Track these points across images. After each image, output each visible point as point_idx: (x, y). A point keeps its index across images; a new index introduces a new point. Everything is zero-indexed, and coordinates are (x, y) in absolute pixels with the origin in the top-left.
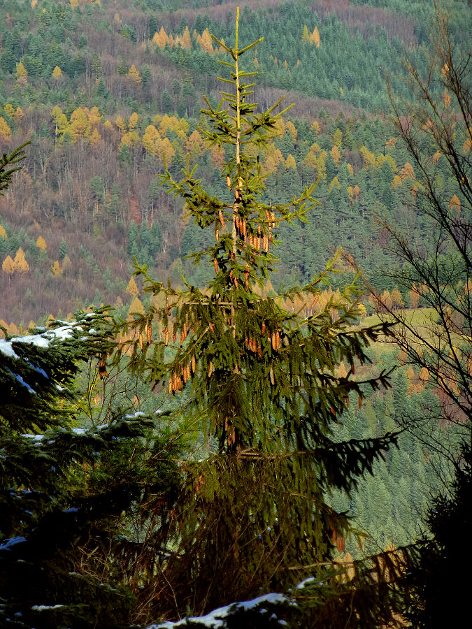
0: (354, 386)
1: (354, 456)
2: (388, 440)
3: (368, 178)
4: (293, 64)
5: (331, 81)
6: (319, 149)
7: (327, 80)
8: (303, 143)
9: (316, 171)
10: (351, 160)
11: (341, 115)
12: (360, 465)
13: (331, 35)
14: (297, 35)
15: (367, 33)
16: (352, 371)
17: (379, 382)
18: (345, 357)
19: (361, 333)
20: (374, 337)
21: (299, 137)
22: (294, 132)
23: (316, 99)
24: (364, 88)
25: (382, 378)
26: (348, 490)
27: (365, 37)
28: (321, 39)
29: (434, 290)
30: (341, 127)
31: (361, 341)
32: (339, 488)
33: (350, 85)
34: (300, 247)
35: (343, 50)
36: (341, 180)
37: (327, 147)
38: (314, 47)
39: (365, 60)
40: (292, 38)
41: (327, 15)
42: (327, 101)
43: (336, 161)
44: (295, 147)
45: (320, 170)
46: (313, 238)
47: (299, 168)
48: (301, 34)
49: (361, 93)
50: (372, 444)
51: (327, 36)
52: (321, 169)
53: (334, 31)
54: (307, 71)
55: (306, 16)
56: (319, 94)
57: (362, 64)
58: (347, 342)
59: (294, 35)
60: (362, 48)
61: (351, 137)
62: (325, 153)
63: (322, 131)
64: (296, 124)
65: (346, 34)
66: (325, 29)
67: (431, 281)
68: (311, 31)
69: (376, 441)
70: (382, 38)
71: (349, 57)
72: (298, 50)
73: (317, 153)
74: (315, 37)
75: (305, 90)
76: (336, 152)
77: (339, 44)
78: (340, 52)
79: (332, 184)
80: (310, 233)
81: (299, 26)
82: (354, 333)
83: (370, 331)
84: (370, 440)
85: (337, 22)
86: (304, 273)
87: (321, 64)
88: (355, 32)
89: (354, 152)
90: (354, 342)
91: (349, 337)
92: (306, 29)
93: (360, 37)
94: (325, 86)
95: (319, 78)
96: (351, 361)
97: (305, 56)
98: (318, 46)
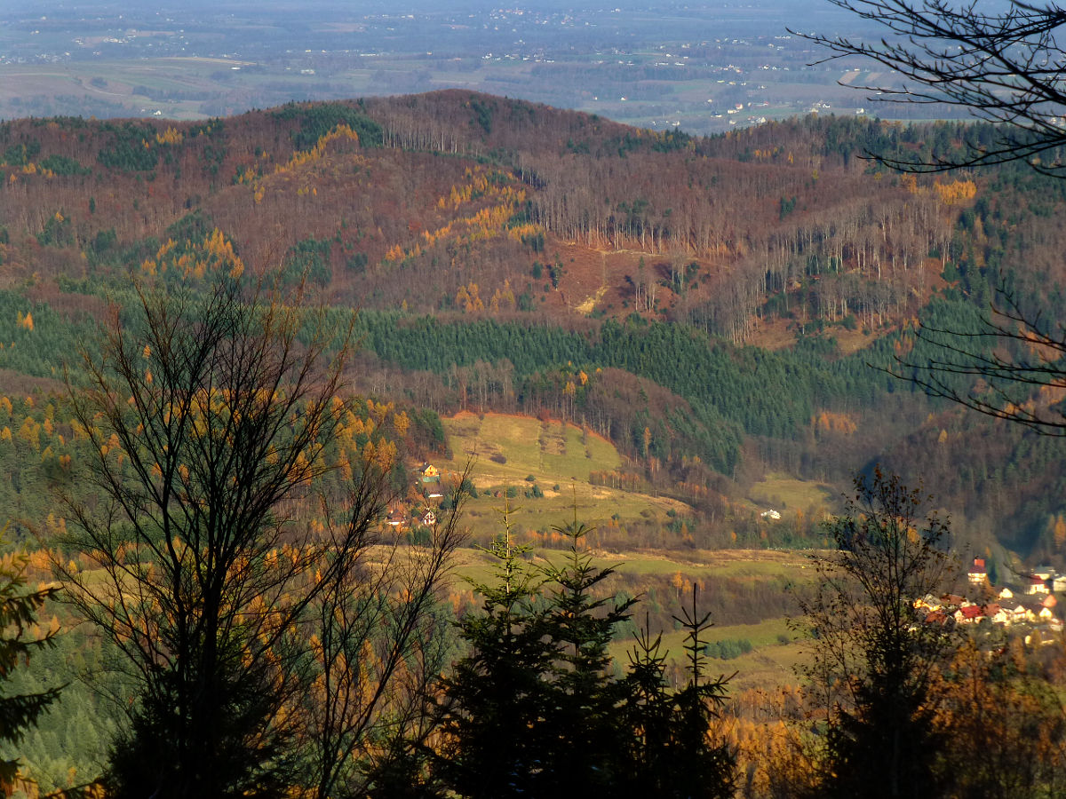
0: (23, 647)
1: (20, 711)
2: (51, 695)
3: (78, 448)
4: (9, 346)
5: (44, 361)
6: (33, 422)
7: (39, 360)
8: (18, 417)
9: (30, 441)
10: (62, 432)
11: (53, 391)
12: (26, 718)
13: (43, 320)
14: (13, 320)
15: (76, 317)
16: (20, 634)
17: (45, 642)
18: (13, 621)
19: (28, 598)
20: (40, 601)
21: (14, 411)
22: (10, 407)
23: (30, 377)
24: (74, 367)
25: (48, 639)
26: (15, 741)
27: (74, 321)
28: (34, 323)
29: (107, 554)
30: (52, 402)
31: (29, 606)
32: (8, 739)
33: (61, 364)
34: (15, 511)
35: (54, 333)
36: (53, 450)
37: (40, 420)
38: (27, 330)
39: (75, 342)
40: (7, 323)
41: (39, 301)
42: (40, 379)
43: (48, 432)
44: (11, 420)
45: (33, 440)
46: (28, 502)
47: (14, 439)
48: (15, 318)
49: (71, 371)
50: (36, 700)
51: (40, 321)
52: (35, 439)
53: (46, 316)
54: (21, 353)
55: (21, 303)
56: (33, 373)
57: (71, 346)
58: (16, 607)
59: (9, 319)
60: (72, 332)
61: (62, 411)
62: (38, 426)
63: (35, 406)
64: (12, 400)
65: (57, 319)
66: (37, 314)
67: (105, 546)
68: (25, 316)
69: (40, 696)
70: (89, 322)
71: (60, 339)
72: (13, 332)
73: (31, 426)
74: (29, 320)
75: (19, 369)
76: (48, 424)
77: (50, 327)
78: (51, 335)
79: (45, 453)
80: (25, 498)
81: (13, 312)
82: (22, 598)
83: (37, 596)
84: (35, 695)
85: (48, 308)
86: (19, 534)
87: (34, 346)
88: (65, 316)
89: (65, 424)
90: (22, 607)
91: (18, 603)
92: (20, 314)
93: (69, 322)
94: (38, 365)
95: (33, 358)
96: (19, 623)
97: (20, 339)
98: (31, 329)
